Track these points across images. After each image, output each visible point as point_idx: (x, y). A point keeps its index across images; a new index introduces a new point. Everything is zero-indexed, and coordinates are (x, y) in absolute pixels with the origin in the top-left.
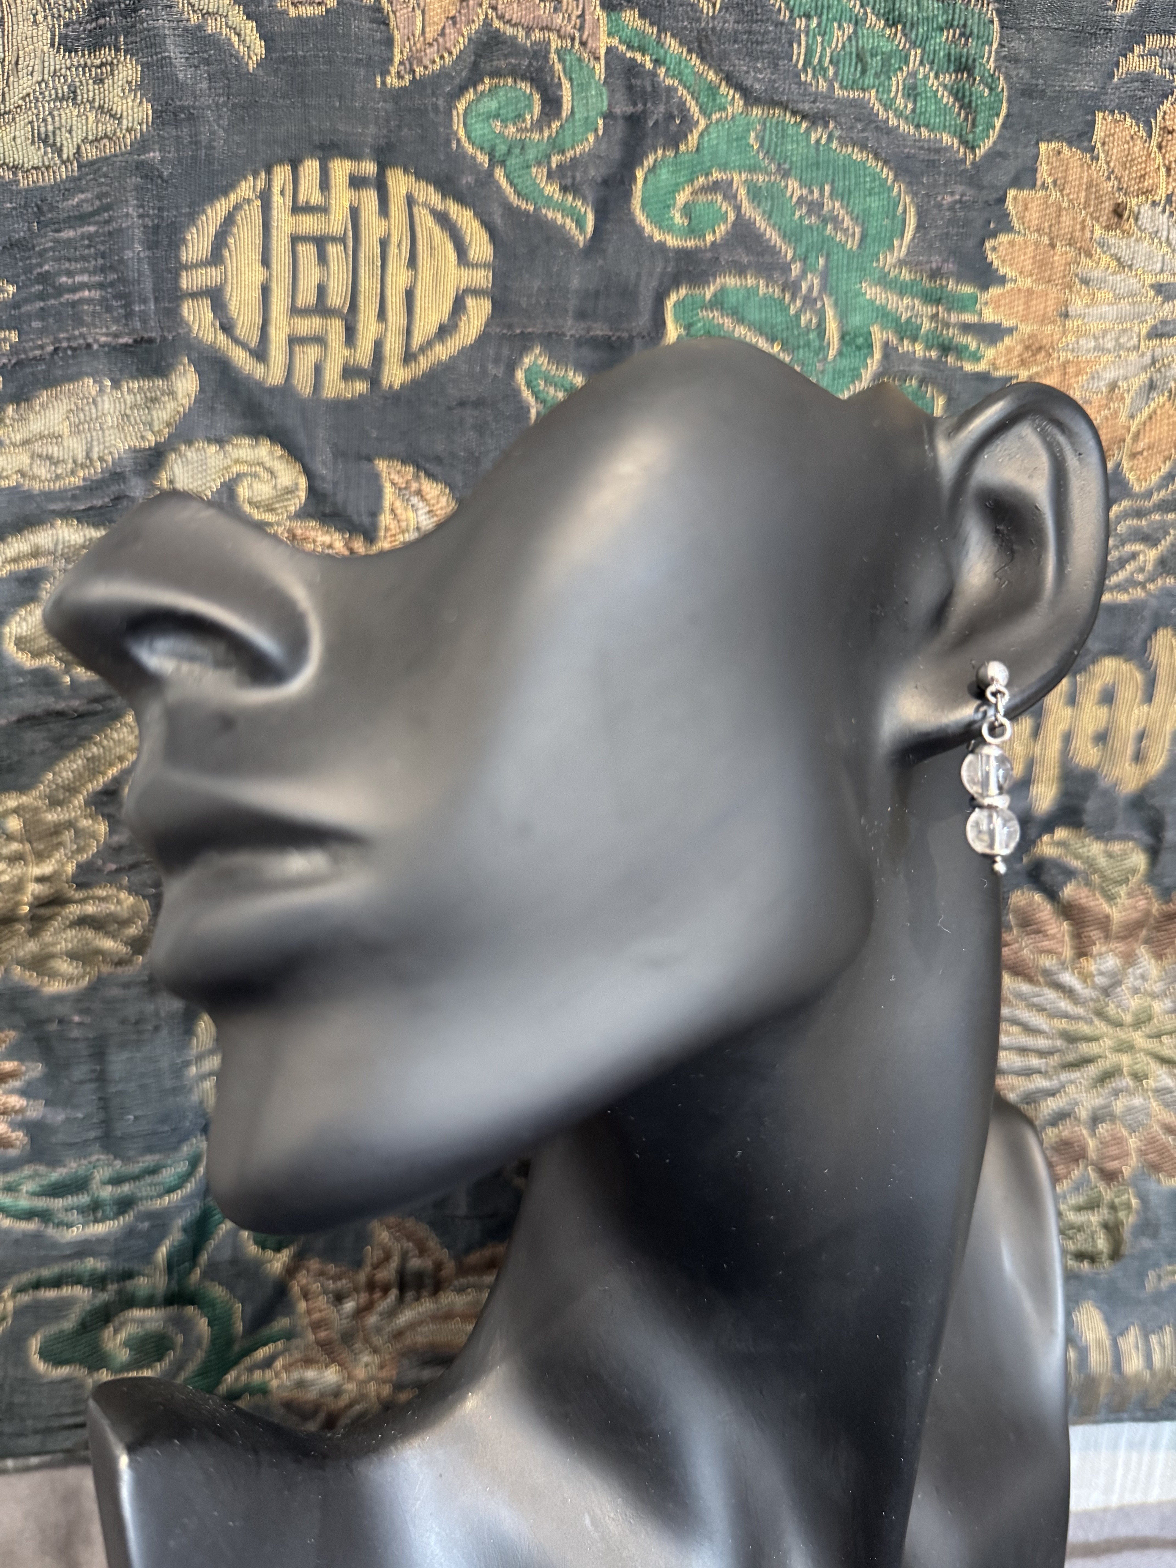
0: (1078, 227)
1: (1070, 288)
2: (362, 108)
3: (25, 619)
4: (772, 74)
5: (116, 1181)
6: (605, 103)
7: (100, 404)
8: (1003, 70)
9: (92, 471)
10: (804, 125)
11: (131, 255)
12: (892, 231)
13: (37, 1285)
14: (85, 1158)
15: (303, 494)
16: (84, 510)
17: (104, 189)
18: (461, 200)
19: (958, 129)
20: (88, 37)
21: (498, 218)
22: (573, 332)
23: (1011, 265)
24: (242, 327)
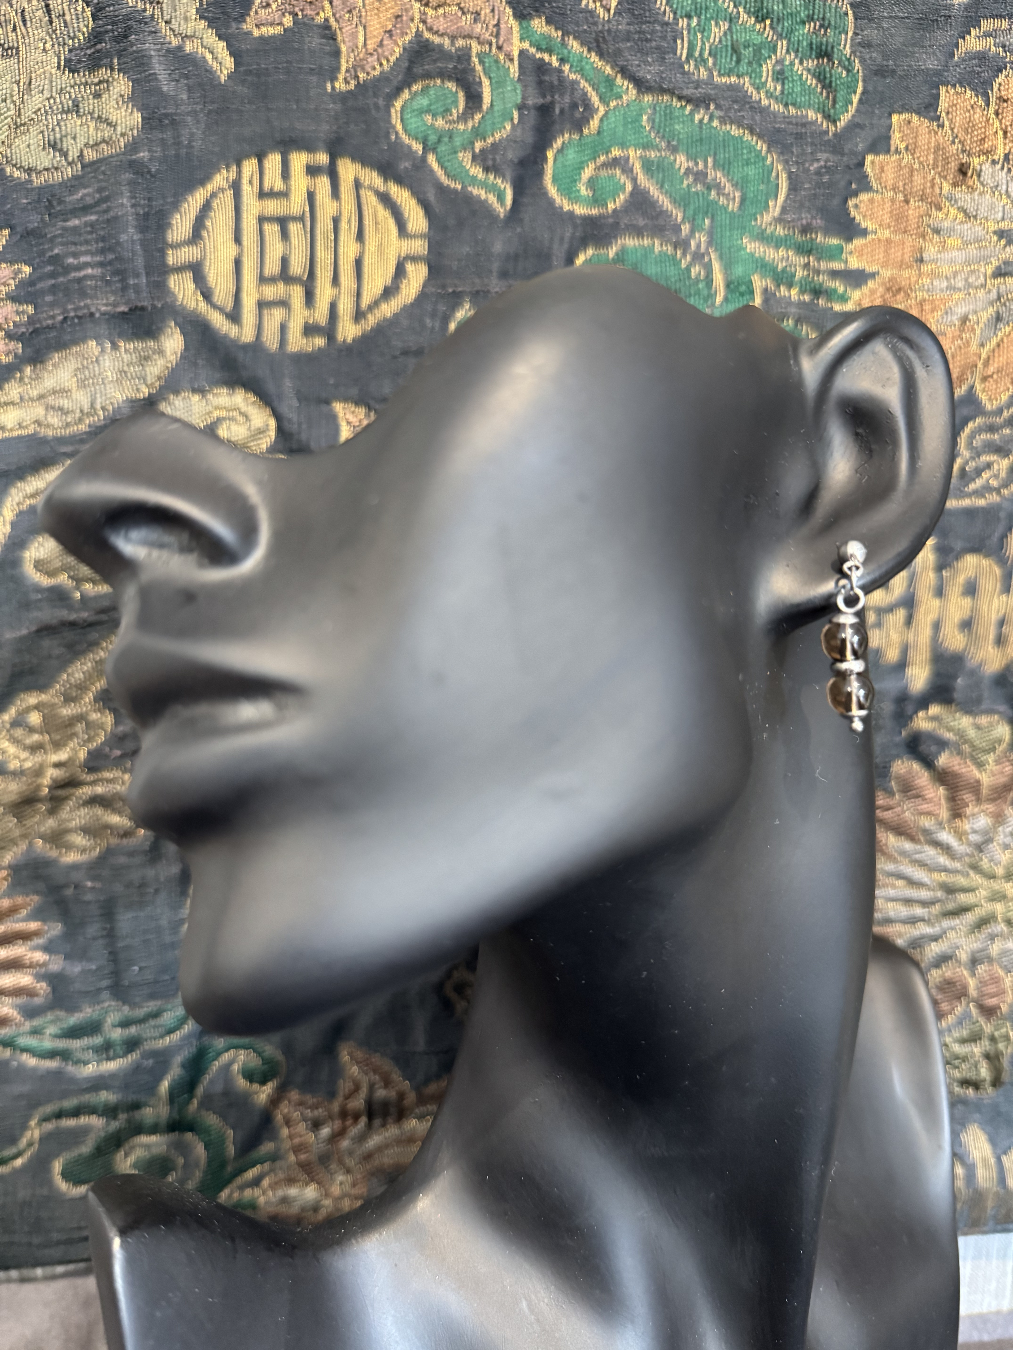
0: (929, 184)
1: (924, 237)
2: (316, 109)
3: (42, 545)
4: (660, 66)
5: (125, 1024)
6: (519, 97)
7: (101, 362)
8: (858, 54)
9: (96, 419)
10: (689, 108)
11: (126, 238)
13: (59, 1115)
14: (98, 1004)
15: (272, 433)
17: (104, 184)
18: (399, 181)
19: (821, 106)
20: (88, 60)
21: (431, 196)
22: (497, 289)
23: (871, 219)
24: (219, 296)
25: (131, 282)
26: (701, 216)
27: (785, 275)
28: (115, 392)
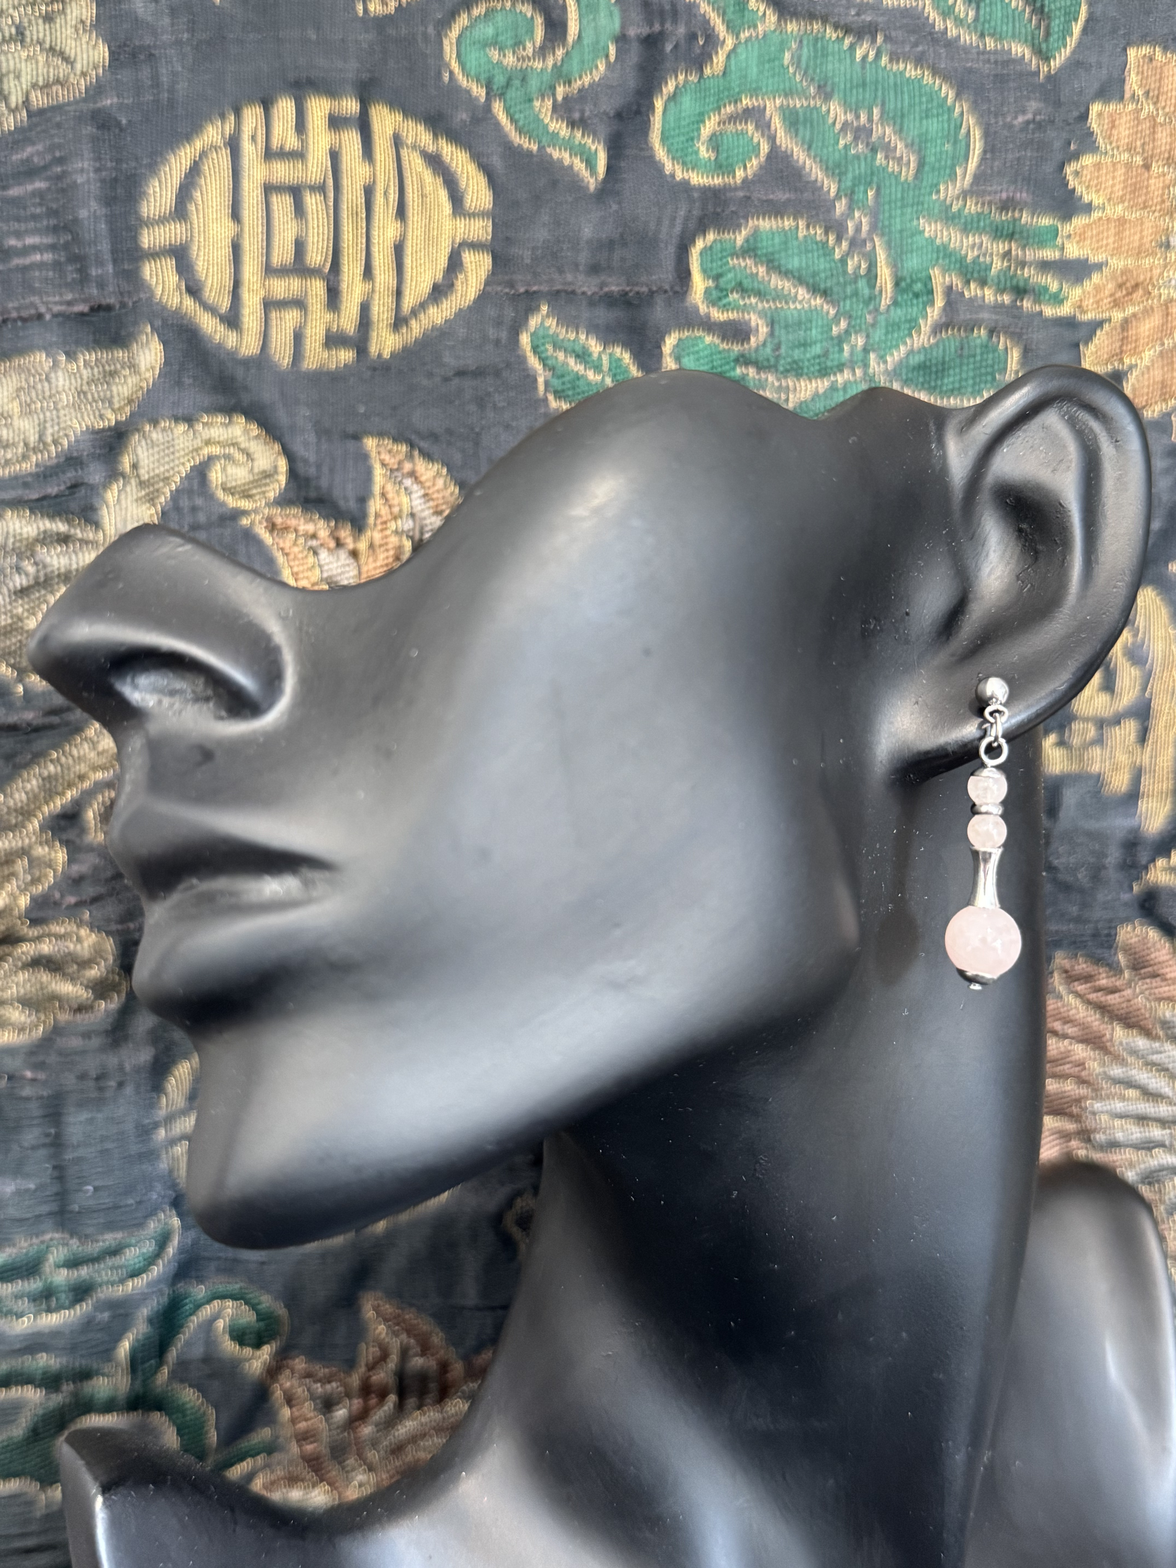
2: (343, 40)
5: (73, 1263)
6: (618, 25)
7: (53, 380)
9: (46, 455)
10: (847, 42)
11: (86, 213)
12: (953, 158)
14: (37, 1236)
15: (283, 478)
16: (38, 500)
17: (56, 140)
18: (454, 137)
19: (1029, 38)
21: (497, 162)
22: (585, 289)
23: (1098, 191)
24: (211, 290)
25: (94, 273)
26: (862, 188)
27: (977, 268)
28: (71, 420)
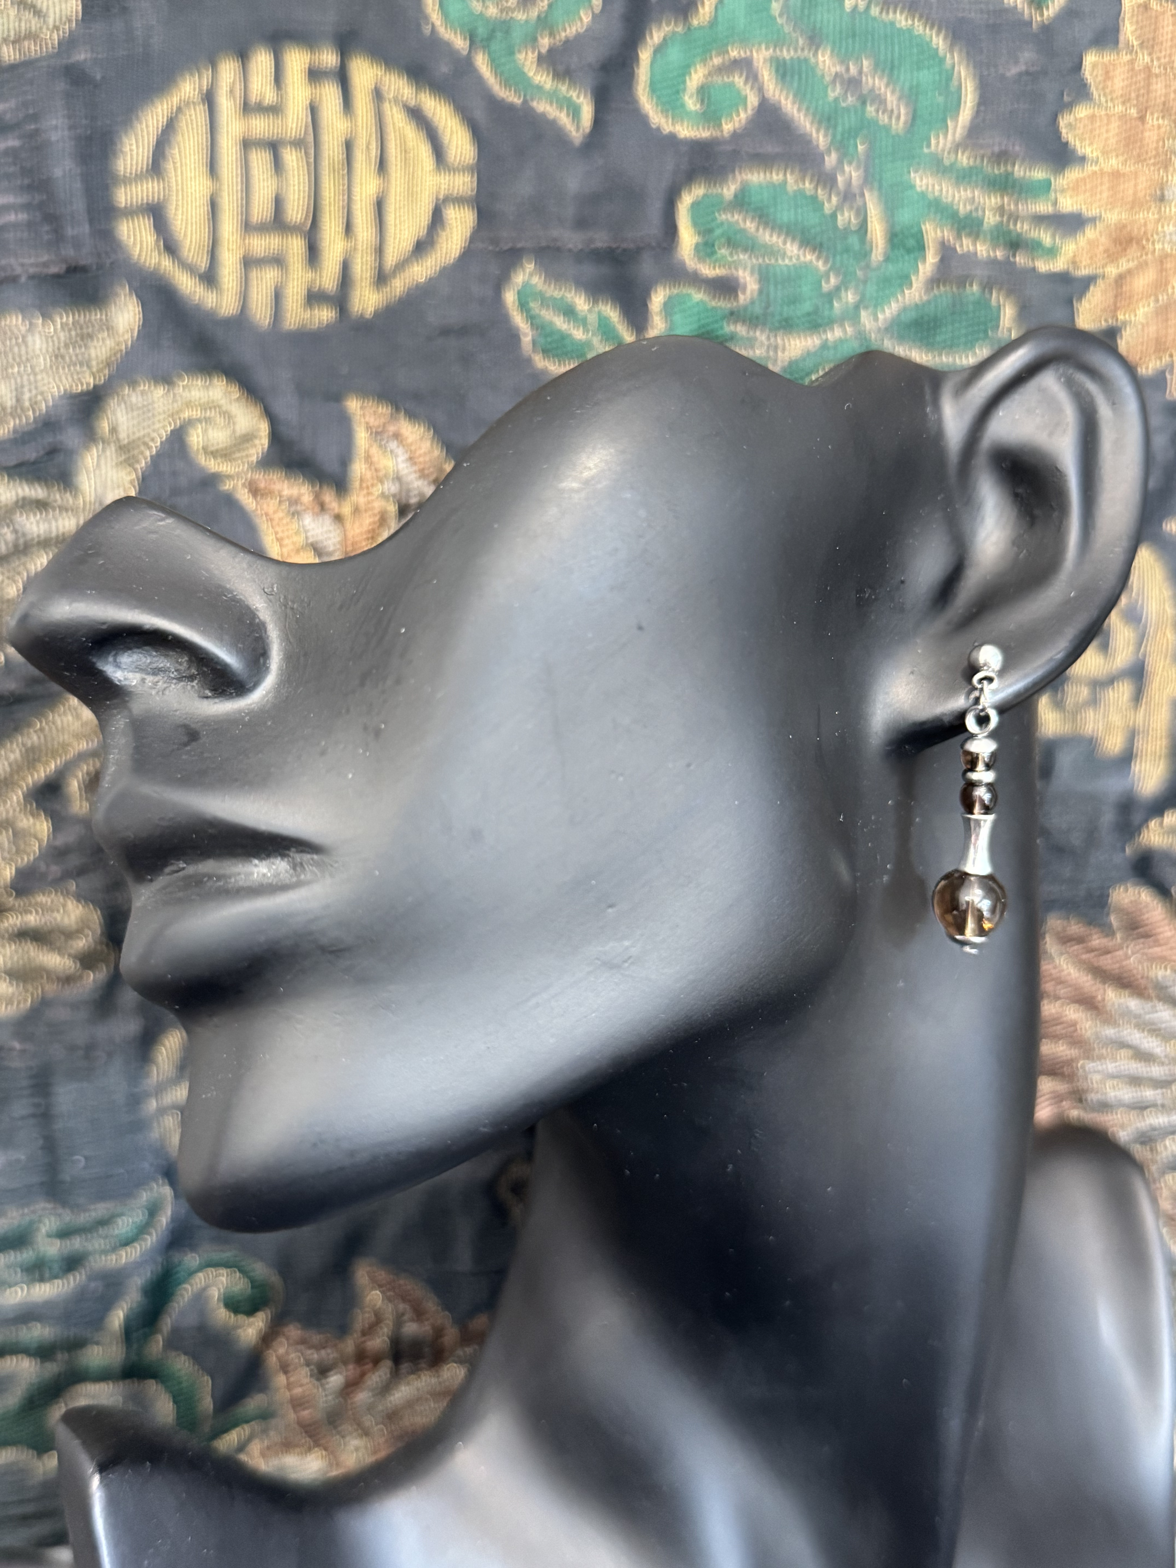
1: (1166, 167)
5: (64, 1234)
7: (30, 343)
9: (24, 420)
11: (61, 172)
12: (944, 110)
14: (28, 1207)
15: (264, 441)
16: (16, 465)
18: (437, 91)
21: (482, 116)
22: (570, 246)
23: (1091, 144)
24: (189, 249)
25: (69, 233)
26: (852, 140)
27: (969, 222)
28: (49, 383)
